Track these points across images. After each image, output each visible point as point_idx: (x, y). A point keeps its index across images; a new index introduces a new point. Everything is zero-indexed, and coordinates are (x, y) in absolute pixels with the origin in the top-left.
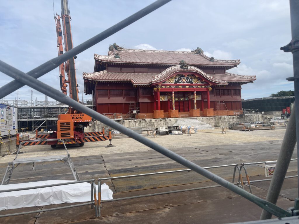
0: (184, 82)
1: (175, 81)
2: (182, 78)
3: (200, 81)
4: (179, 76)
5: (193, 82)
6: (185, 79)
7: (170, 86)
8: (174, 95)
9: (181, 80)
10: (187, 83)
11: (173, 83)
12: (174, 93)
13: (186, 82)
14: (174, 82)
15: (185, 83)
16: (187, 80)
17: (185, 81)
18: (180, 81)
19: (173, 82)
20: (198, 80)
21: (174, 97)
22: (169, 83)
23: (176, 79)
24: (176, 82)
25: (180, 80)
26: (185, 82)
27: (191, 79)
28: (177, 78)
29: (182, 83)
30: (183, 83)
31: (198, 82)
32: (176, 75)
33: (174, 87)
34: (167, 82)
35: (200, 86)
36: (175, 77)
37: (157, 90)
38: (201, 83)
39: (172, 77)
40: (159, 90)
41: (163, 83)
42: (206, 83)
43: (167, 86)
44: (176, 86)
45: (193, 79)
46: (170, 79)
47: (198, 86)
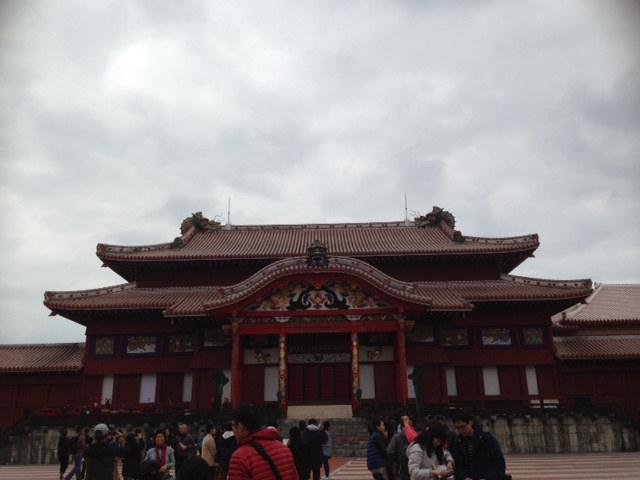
0: (318, 306)
1: (291, 301)
2: (312, 294)
3: (371, 300)
4: (303, 286)
5: (348, 303)
6: (323, 296)
7: (271, 317)
8: (282, 345)
9: (309, 300)
10: (327, 309)
11: (286, 310)
12: (283, 339)
13: (326, 305)
14: (288, 305)
15: (321, 309)
16: (330, 299)
17: (323, 300)
18: (307, 303)
19: (284, 305)
20: (366, 298)
21: (282, 354)
22: (272, 308)
23: (294, 295)
24: (293, 306)
25: (306, 299)
26: (323, 305)
27: (342, 295)
28: (298, 292)
29: (311, 308)
30: (315, 309)
31: (365, 302)
32: (289, 286)
33: (287, 320)
34: (265, 307)
35: (371, 315)
36: (290, 291)
37: (230, 331)
38: (376, 307)
39: (279, 292)
40: (235, 330)
41: (252, 309)
42: (390, 306)
43: (263, 317)
44: (294, 317)
45: (347, 295)
46: (275, 298)
47: (365, 315)
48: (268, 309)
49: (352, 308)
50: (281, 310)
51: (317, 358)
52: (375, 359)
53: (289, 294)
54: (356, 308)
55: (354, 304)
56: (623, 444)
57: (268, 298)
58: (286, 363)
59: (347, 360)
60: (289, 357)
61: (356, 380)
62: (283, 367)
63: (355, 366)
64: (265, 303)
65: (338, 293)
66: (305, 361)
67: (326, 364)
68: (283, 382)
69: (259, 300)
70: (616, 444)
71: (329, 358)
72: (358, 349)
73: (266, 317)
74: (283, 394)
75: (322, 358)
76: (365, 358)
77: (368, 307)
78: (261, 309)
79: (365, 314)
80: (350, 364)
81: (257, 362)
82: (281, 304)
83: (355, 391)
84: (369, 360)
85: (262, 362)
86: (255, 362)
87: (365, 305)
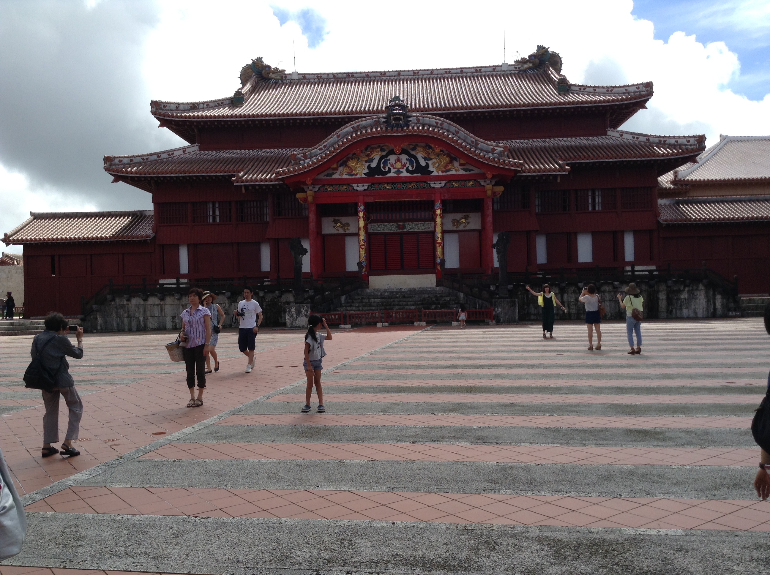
0: (398, 172)
1: (369, 167)
2: (392, 158)
3: (456, 164)
4: (382, 150)
5: (431, 169)
6: (404, 161)
7: (348, 184)
8: (361, 214)
9: (389, 166)
10: (409, 175)
11: (364, 176)
12: (361, 207)
13: (408, 170)
14: (367, 171)
15: (402, 175)
16: (411, 163)
17: (404, 165)
18: (387, 169)
19: (361, 171)
20: (451, 162)
21: (362, 223)
22: (349, 174)
23: (372, 160)
24: (372, 172)
25: (385, 164)
26: (404, 170)
27: (425, 159)
28: (376, 156)
29: (391, 175)
30: (395, 175)
31: (450, 166)
32: (366, 149)
33: (366, 187)
34: (341, 174)
35: (456, 181)
36: (368, 156)
37: (305, 200)
38: (461, 172)
39: (356, 157)
40: (310, 199)
41: (327, 175)
42: (476, 171)
43: (339, 185)
44: (373, 184)
45: (431, 159)
46: (351, 163)
47: (450, 181)
48: (345, 176)
49: (435, 173)
50: (358, 176)
51: (399, 227)
52: (461, 228)
53: (366, 159)
54: (440, 173)
55: (438, 169)
56: (715, 309)
57: (344, 164)
58: (366, 232)
59: (432, 229)
60: (369, 226)
61: (439, 250)
62: (362, 237)
63: (439, 235)
64: (341, 169)
65: (420, 156)
66: (386, 231)
67: (408, 233)
68: (363, 252)
69: (335, 166)
70: (707, 311)
71: (412, 227)
72: (442, 217)
73: (343, 185)
74: (364, 264)
75: (404, 227)
76: (449, 226)
77: (453, 172)
78: (336, 176)
79: (450, 179)
80: (433, 233)
81: (336, 232)
82: (358, 170)
83: (438, 261)
84: (455, 228)
85: (341, 231)
86: (334, 231)
87: (449, 170)
